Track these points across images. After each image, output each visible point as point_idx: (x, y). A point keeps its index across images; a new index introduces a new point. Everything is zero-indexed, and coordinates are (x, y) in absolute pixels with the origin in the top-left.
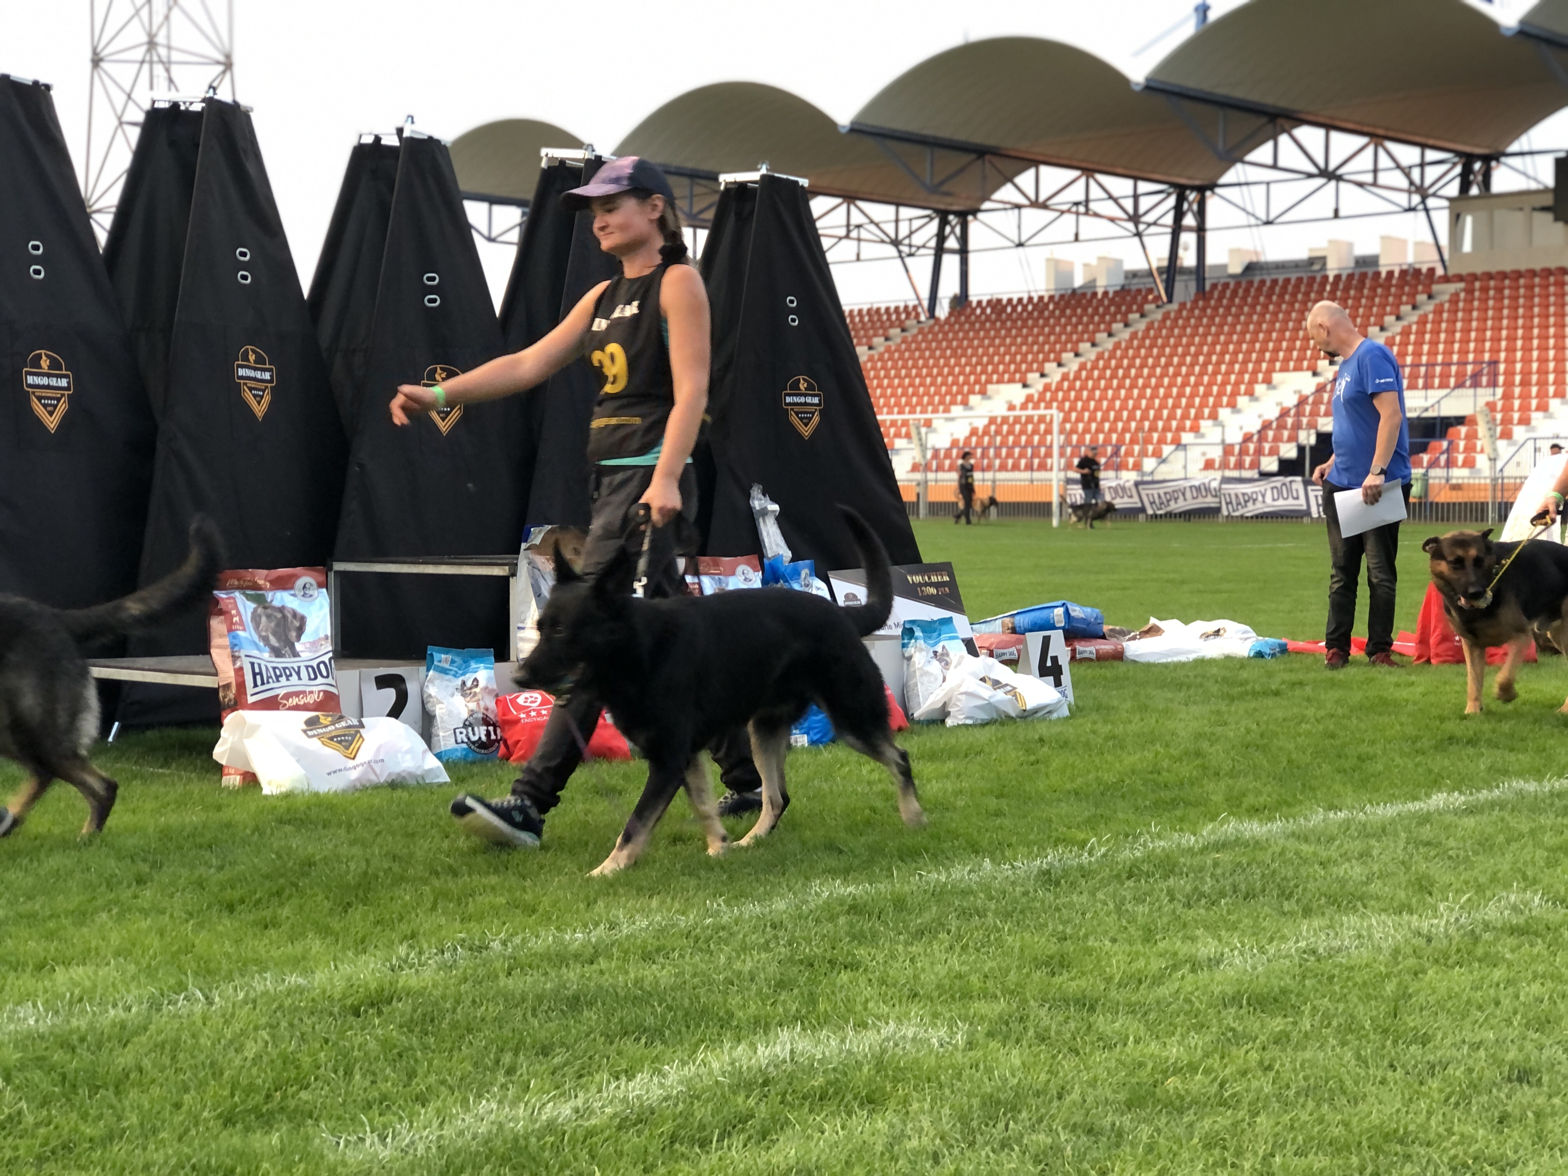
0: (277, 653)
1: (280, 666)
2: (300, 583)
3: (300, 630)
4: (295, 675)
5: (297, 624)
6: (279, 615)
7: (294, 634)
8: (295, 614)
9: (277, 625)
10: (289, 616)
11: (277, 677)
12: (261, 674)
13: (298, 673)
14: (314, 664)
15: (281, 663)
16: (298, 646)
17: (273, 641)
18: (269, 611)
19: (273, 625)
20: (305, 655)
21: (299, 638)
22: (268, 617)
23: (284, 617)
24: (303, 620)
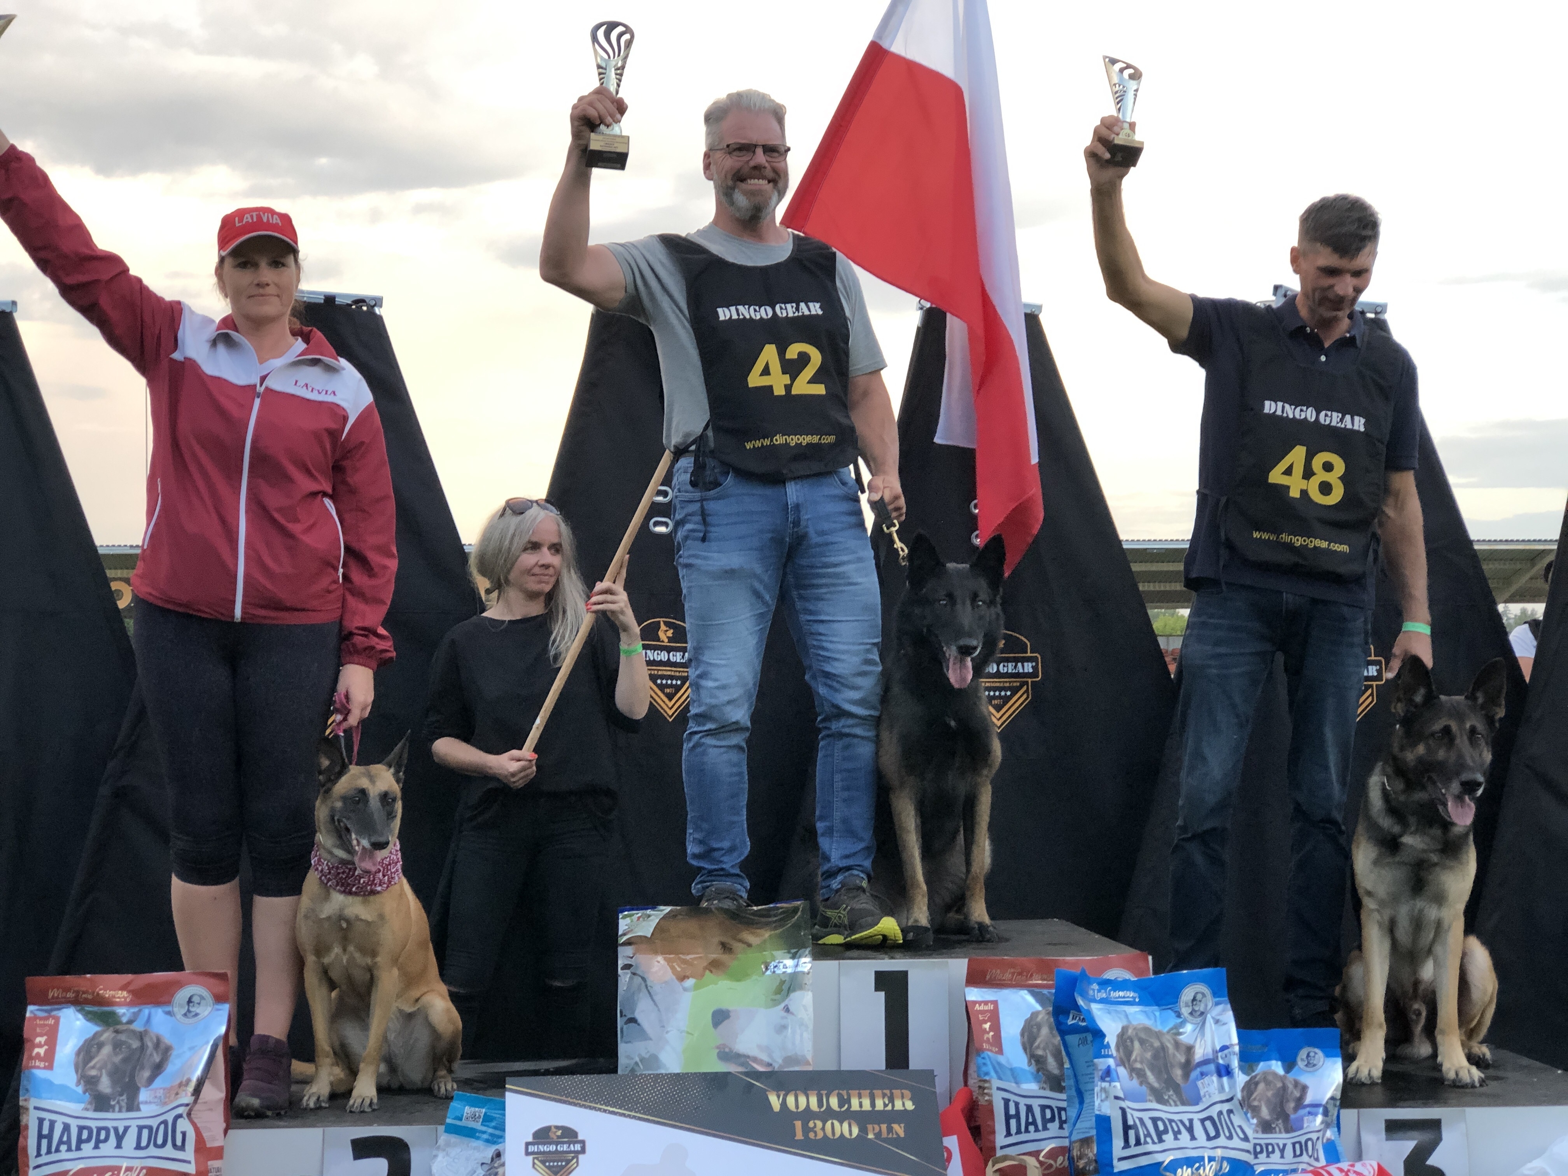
0: (101, 1103)
1: (93, 1124)
2: (183, 995)
3: (158, 1069)
4: (113, 1140)
5: (157, 1058)
6: (135, 1044)
7: (146, 1074)
8: (158, 1043)
9: (125, 1060)
10: (150, 1044)
11: (80, 1141)
12: (50, 1137)
13: (120, 1138)
14: (154, 1123)
15: (97, 1120)
16: (144, 1095)
17: (105, 1085)
18: (123, 1037)
19: (117, 1059)
20: (146, 1110)
21: (151, 1080)
22: (117, 1046)
23: (143, 1048)
24: (166, 1052)
